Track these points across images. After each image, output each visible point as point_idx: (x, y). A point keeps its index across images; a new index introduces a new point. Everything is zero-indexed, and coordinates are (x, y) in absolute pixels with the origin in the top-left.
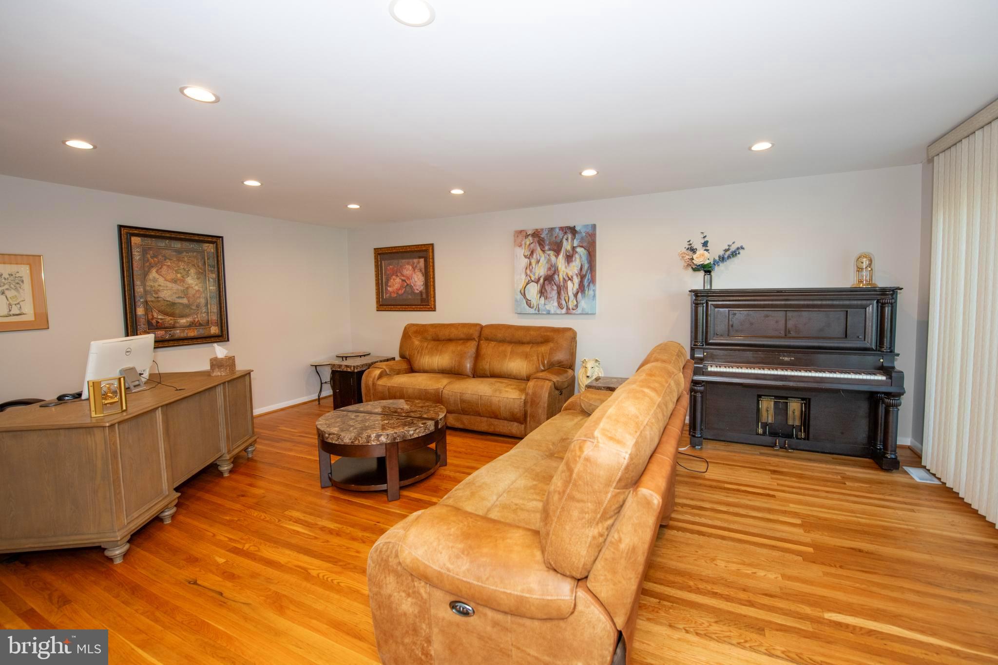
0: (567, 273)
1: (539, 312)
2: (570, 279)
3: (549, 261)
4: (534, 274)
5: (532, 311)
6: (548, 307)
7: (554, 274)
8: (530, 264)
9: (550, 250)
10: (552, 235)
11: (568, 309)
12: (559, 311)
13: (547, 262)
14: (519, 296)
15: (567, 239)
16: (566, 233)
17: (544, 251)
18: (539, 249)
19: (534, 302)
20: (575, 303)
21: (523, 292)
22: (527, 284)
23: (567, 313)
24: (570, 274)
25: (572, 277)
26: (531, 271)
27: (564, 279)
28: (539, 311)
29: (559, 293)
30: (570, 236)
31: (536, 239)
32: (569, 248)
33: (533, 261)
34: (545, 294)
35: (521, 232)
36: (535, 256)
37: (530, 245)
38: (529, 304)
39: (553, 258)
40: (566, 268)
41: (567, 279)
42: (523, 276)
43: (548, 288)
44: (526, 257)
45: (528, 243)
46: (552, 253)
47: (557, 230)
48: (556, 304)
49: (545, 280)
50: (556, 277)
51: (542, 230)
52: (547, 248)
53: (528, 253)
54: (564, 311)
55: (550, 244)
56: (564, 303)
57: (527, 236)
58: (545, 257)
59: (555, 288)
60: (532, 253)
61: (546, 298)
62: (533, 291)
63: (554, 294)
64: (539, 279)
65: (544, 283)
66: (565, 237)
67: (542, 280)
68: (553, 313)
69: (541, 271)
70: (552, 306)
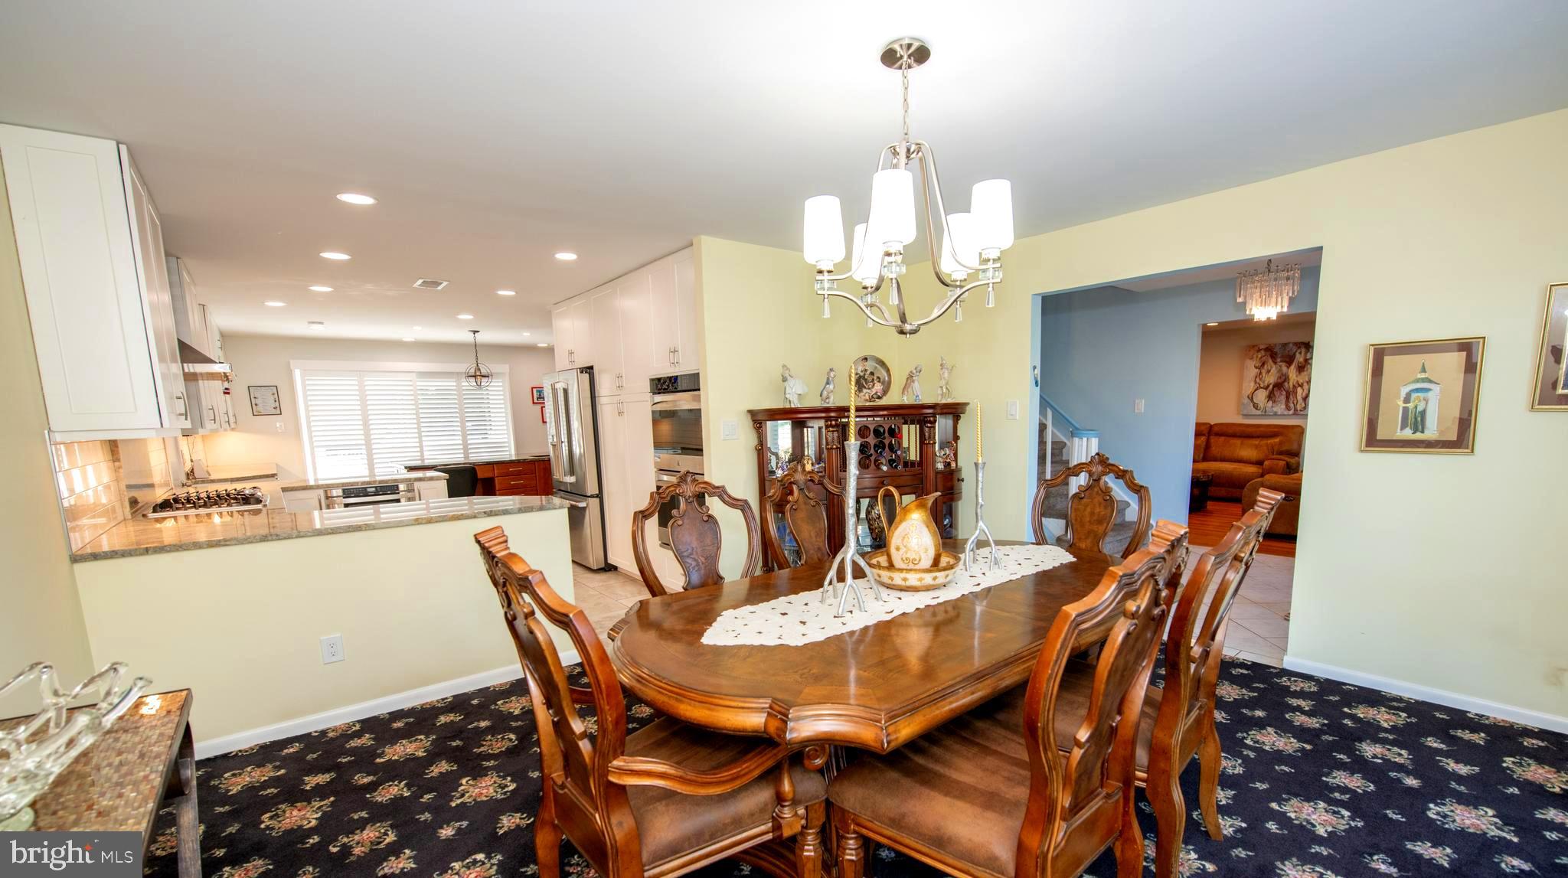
0: (1297, 381)
1: (1265, 415)
2: (1299, 386)
3: (1280, 371)
4: (1264, 382)
5: (1259, 412)
6: (1275, 409)
7: (1285, 381)
8: (1260, 373)
9: (1281, 361)
10: (1285, 349)
11: (1296, 410)
12: (1286, 413)
13: (1278, 372)
14: (1246, 401)
15: (1300, 353)
16: (1299, 348)
17: (1275, 363)
18: (1270, 361)
19: (1261, 405)
20: (1303, 405)
21: (1250, 396)
22: (1255, 390)
23: (1294, 414)
24: (1301, 381)
25: (1302, 384)
26: (1260, 379)
27: (1294, 386)
28: (1265, 412)
29: (1288, 398)
30: (1303, 350)
31: (1268, 353)
32: (1301, 360)
33: (1264, 371)
34: (1273, 399)
35: (1254, 346)
36: (1266, 366)
37: (1261, 357)
38: (1256, 406)
39: (1284, 369)
40: (1297, 376)
41: (1297, 385)
42: (1252, 384)
43: (1277, 393)
44: (1256, 367)
45: (1260, 356)
46: (1283, 365)
47: (1291, 345)
48: (1283, 406)
49: (1274, 387)
50: (1286, 384)
51: (1275, 345)
52: (1279, 360)
53: (1259, 364)
54: (1291, 412)
55: (1282, 357)
56: (1292, 405)
57: (1259, 350)
58: (1276, 368)
59: (1284, 393)
60: (1263, 364)
61: (1274, 402)
62: (1261, 396)
63: (1283, 398)
64: (1268, 386)
65: (1273, 389)
66: (1299, 351)
67: (1271, 387)
68: (1279, 413)
69: (1271, 379)
70: (1280, 408)
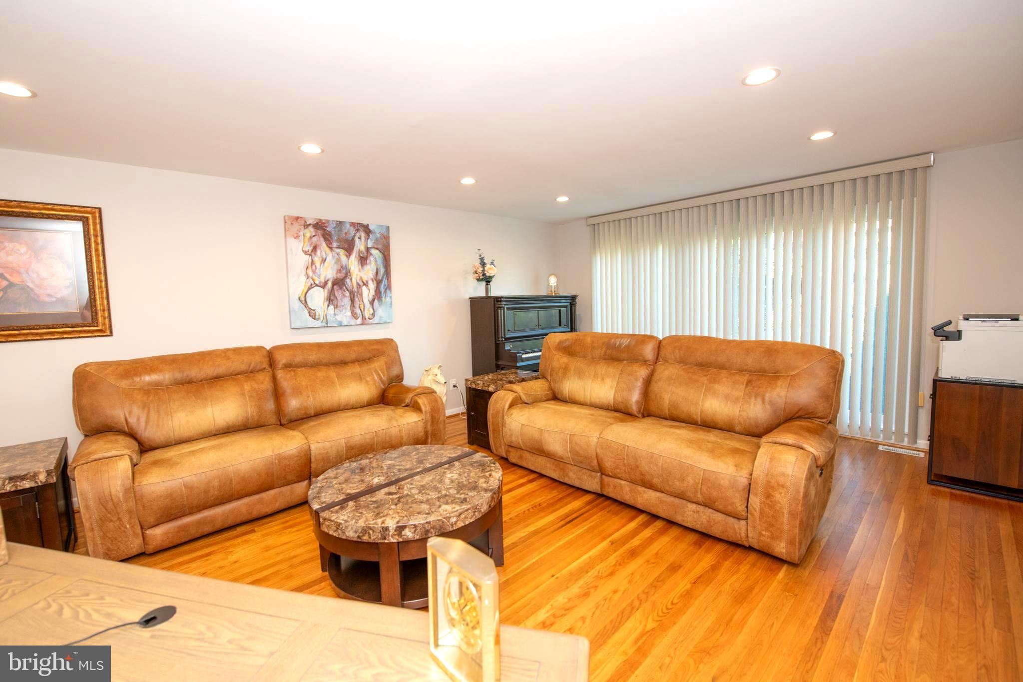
0: (361, 278)
1: (327, 325)
2: (364, 284)
3: (338, 261)
4: (319, 277)
5: (317, 323)
6: (339, 318)
7: (346, 276)
8: (313, 263)
9: (339, 247)
10: (341, 230)
11: (364, 318)
12: (353, 322)
13: (336, 263)
14: (297, 305)
15: (360, 238)
16: (358, 230)
17: (331, 248)
18: (324, 244)
19: (320, 312)
20: (372, 311)
21: (303, 299)
22: (309, 289)
23: (363, 324)
24: (365, 278)
25: (367, 282)
26: (314, 272)
27: (358, 284)
28: (327, 323)
29: (352, 300)
30: (363, 235)
31: (320, 232)
32: (362, 248)
33: (317, 260)
34: (335, 302)
35: (297, 218)
36: (318, 252)
37: (311, 238)
38: (312, 314)
39: (344, 258)
40: (360, 271)
41: (361, 284)
42: (304, 278)
43: (338, 294)
44: (306, 253)
45: (308, 235)
46: (342, 252)
47: (348, 226)
48: (349, 313)
49: (334, 284)
50: (348, 281)
51: (328, 221)
52: (335, 245)
53: (309, 248)
54: (359, 321)
55: (339, 240)
56: (358, 311)
57: (306, 226)
58: (333, 257)
59: (347, 294)
60: (315, 249)
61: (336, 307)
62: (318, 297)
63: (347, 301)
64: (326, 283)
65: (333, 288)
66: (358, 235)
67: (330, 284)
68: (345, 324)
69: (328, 272)
70: (345, 315)
